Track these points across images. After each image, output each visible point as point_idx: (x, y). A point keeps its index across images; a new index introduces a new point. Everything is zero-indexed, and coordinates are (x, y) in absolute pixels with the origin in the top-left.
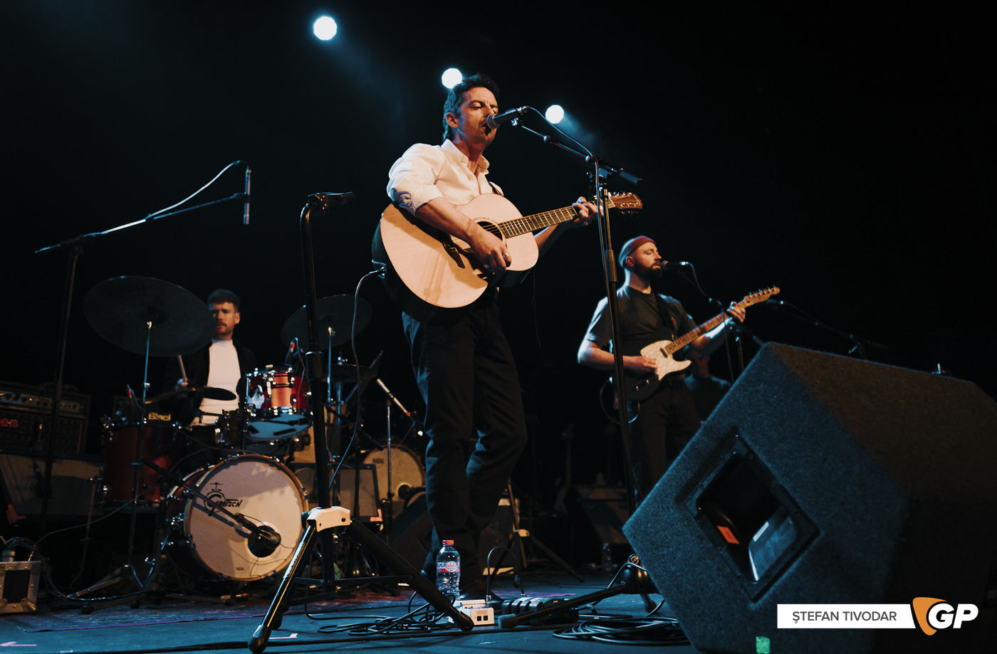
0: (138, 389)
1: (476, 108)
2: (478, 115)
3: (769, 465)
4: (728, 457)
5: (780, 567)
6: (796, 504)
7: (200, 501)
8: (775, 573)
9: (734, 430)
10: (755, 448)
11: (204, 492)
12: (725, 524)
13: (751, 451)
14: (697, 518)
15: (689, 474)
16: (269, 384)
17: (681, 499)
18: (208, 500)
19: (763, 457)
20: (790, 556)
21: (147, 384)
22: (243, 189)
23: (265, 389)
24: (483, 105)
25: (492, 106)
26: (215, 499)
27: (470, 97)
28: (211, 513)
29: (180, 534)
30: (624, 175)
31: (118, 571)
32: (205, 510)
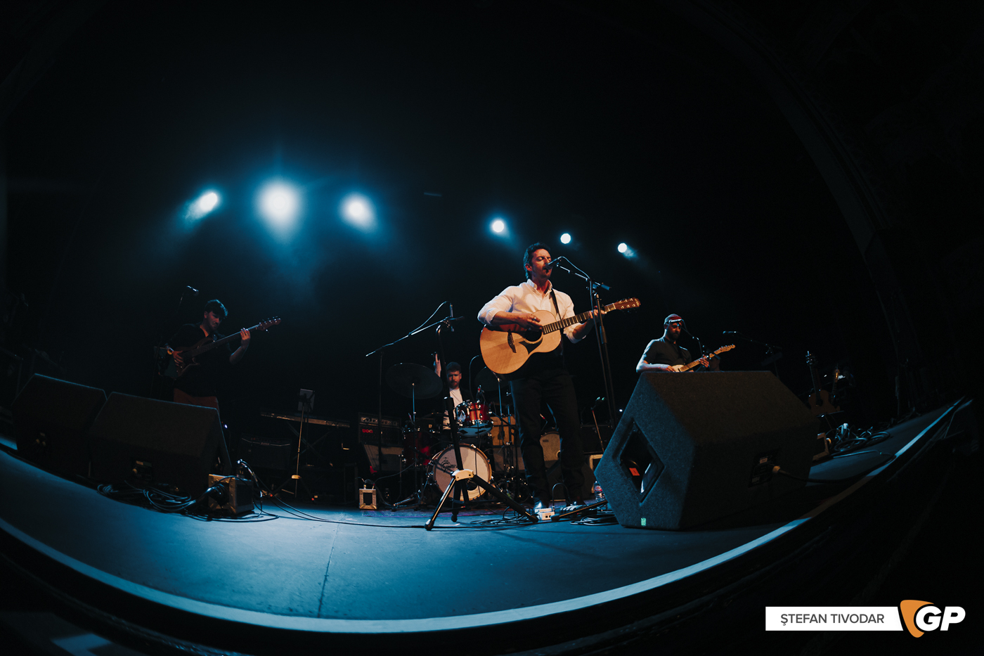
0: (412, 415)
1: (540, 260)
2: (542, 263)
3: (646, 436)
4: (631, 433)
5: (651, 484)
6: (656, 454)
7: (439, 466)
8: (649, 487)
9: (633, 420)
10: (641, 427)
11: (440, 462)
12: (633, 466)
13: (639, 430)
14: (621, 465)
15: (617, 444)
16: (468, 409)
17: (614, 457)
18: (442, 466)
19: (643, 432)
20: (653, 480)
21: (415, 413)
22: (450, 315)
23: (466, 412)
24: (543, 258)
25: (548, 258)
26: (446, 465)
27: (536, 255)
28: (445, 471)
29: (432, 480)
30: (603, 286)
31: (412, 496)
32: (442, 470)
